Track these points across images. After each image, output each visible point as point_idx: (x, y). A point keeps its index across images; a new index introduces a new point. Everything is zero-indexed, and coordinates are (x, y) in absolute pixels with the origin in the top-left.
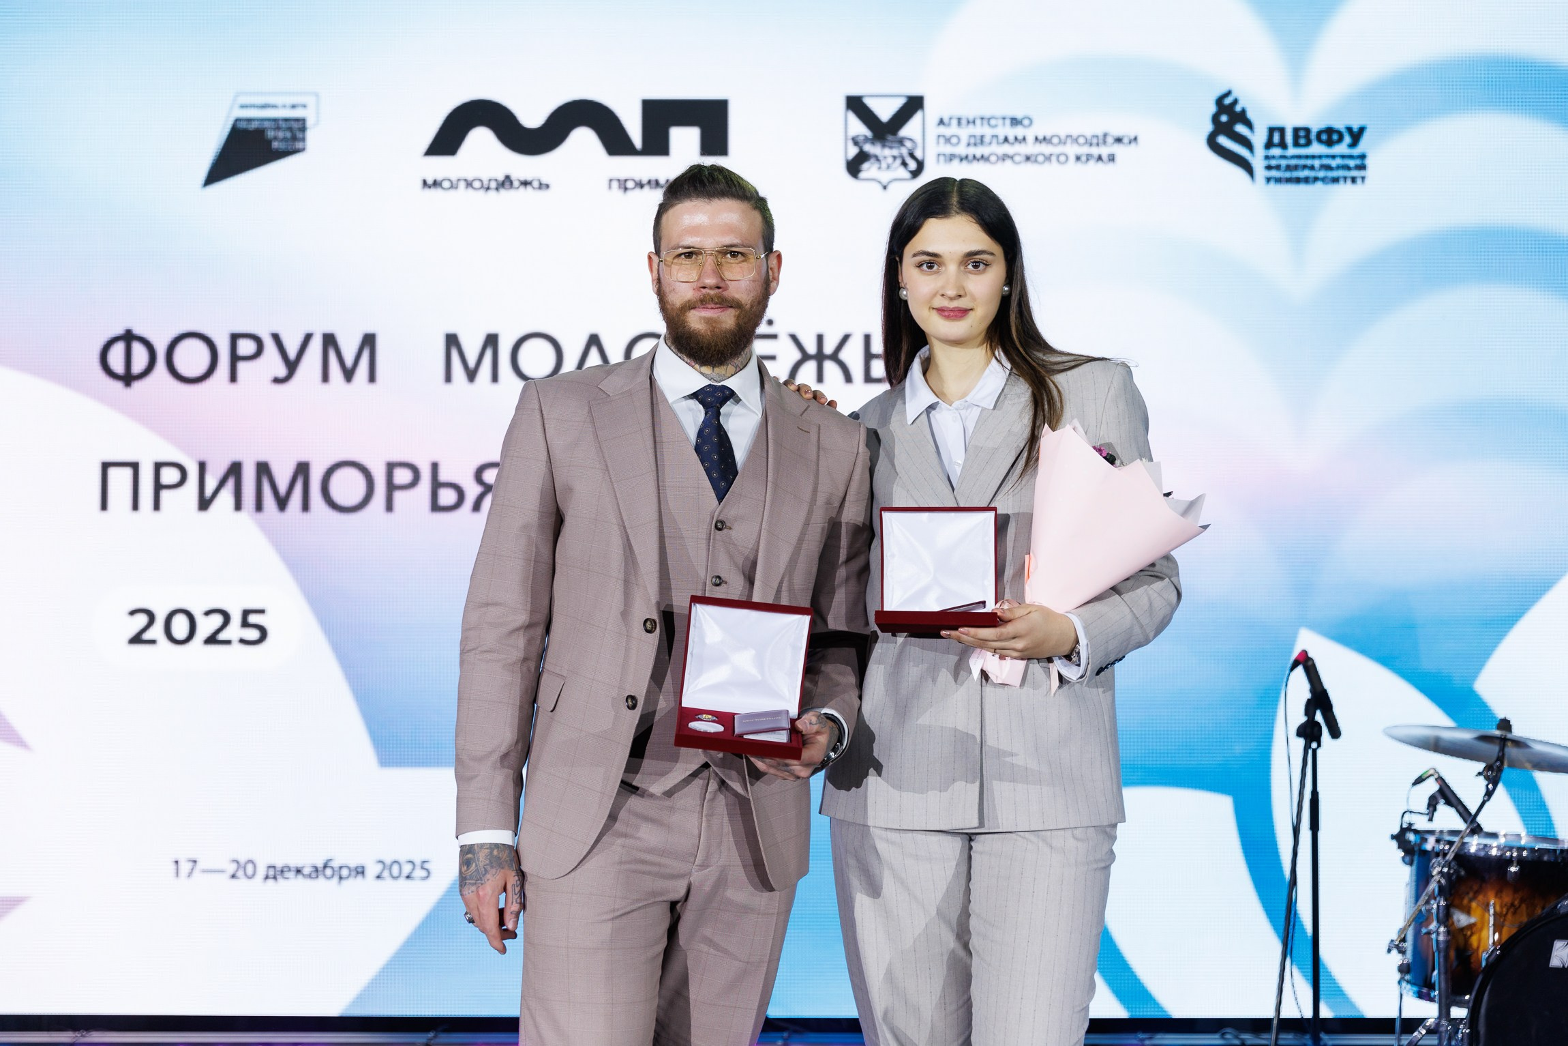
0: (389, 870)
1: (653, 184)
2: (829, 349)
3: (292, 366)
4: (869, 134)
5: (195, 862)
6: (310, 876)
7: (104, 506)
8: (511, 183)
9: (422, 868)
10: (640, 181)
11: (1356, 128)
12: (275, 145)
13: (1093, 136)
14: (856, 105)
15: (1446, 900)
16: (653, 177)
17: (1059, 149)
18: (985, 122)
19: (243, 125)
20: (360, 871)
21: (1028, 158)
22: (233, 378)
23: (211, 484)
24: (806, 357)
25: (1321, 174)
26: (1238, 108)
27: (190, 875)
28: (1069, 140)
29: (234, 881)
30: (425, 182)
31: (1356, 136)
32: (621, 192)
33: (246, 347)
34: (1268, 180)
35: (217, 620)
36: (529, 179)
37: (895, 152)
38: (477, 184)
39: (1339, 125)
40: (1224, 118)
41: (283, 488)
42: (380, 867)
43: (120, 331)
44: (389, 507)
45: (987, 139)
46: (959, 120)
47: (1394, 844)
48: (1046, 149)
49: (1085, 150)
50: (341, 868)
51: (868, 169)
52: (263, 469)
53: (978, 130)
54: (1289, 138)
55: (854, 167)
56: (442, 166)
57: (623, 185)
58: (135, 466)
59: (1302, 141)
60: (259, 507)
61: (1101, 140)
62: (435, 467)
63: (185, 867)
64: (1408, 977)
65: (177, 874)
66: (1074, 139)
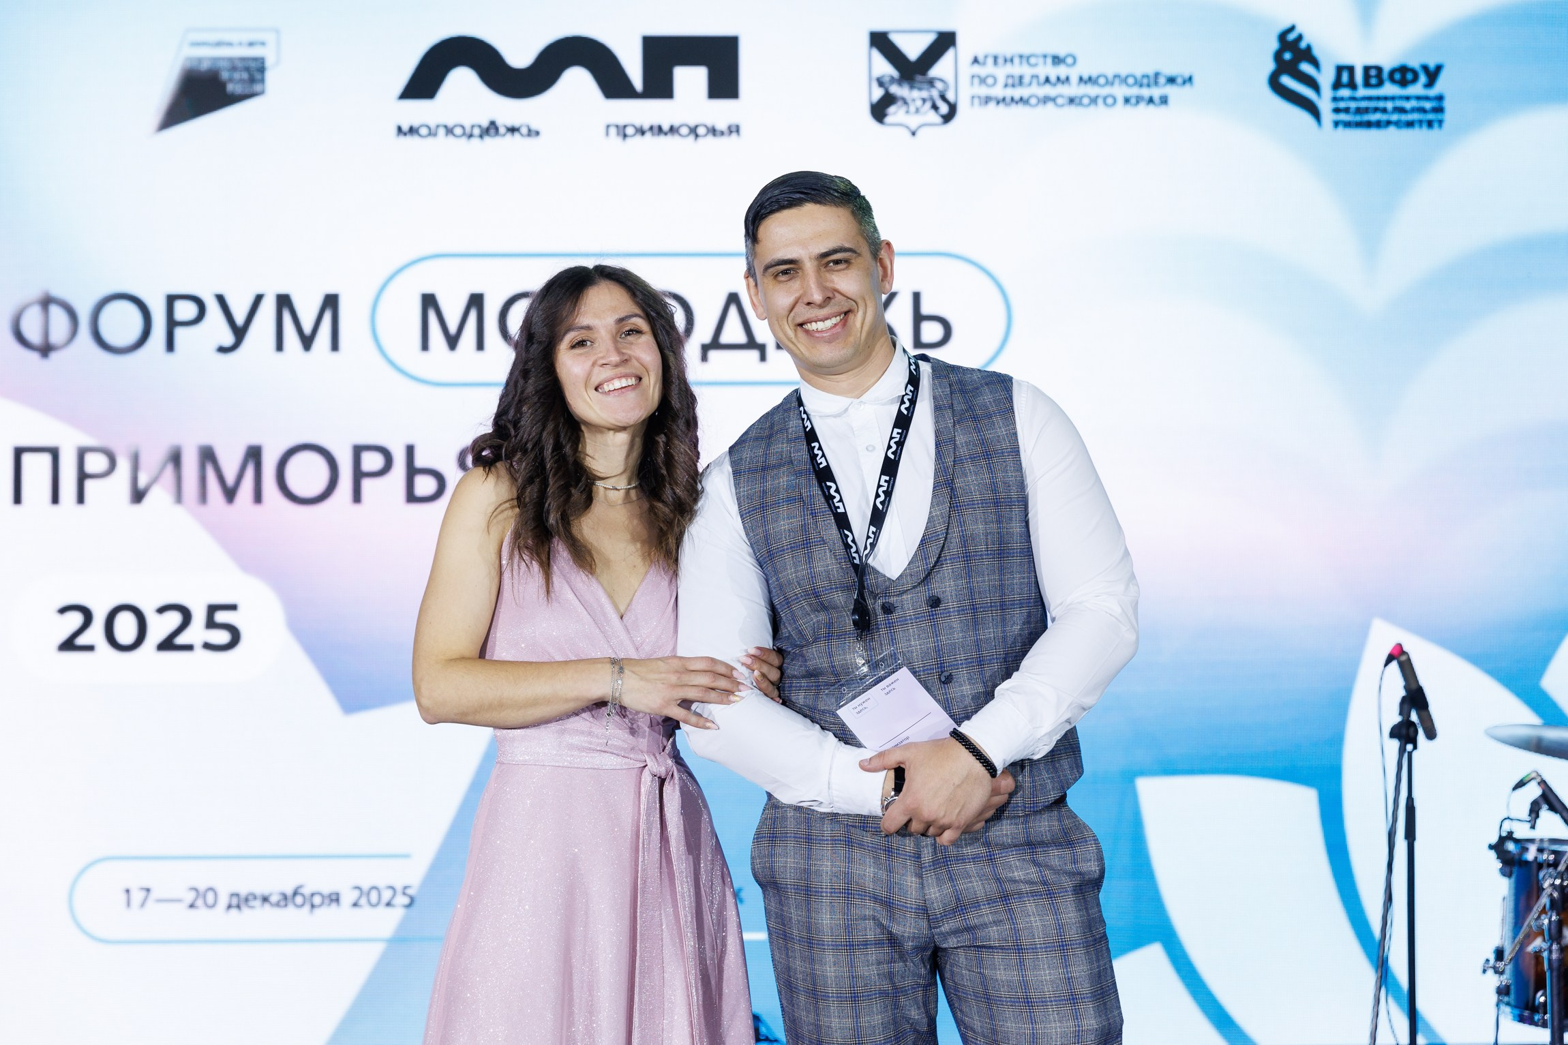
0: (366, 896)
1: (656, 130)
3: (239, 332)
4: (894, 73)
5: (148, 890)
6: (277, 905)
7: (17, 499)
8: (497, 129)
9: (404, 894)
10: (642, 127)
11: (1432, 66)
12: (231, 87)
13: (1143, 76)
14: (880, 41)
15: (1558, 914)
16: (656, 122)
17: (1106, 91)
18: (1024, 61)
20: (335, 899)
21: (1071, 100)
22: (170, 346)
23: (145, 474)
25: (1395, 117)
26: (1303, 45)
27: (143, 905)
28: (1117, 81)
29: (193, 911)
30: (400, 129)
31: (1433, 75)
32: (620, 139)
34: (1336, 124)
35: (174, 618)
36: (516, 124)
37: (925, 94)
38: (458, 131)
39: (1414, 63)
40: (1287, 56)
41: (230, 476)
42: (356, 893)
43: (36, 294)
44: (357, 497)
45: (1026, 80)
46: (996, 58)
47: (1493, 854)
48: (1092, 90)
49: (1134, 91)
50: (313, 895)
51: (895, 113)
52: (207, 455)
53: (1017, 69)
55: (879, 111)
56: (418, 111)
57: (622, 132)
58: (54, 452)
59: (1373, 81)
60: (203, 498)
61: (1152, 81)
62: (410, 451)
63: (137, 896)
64: (1506, 999)
65: (128, 904)
66: (1124, 81)
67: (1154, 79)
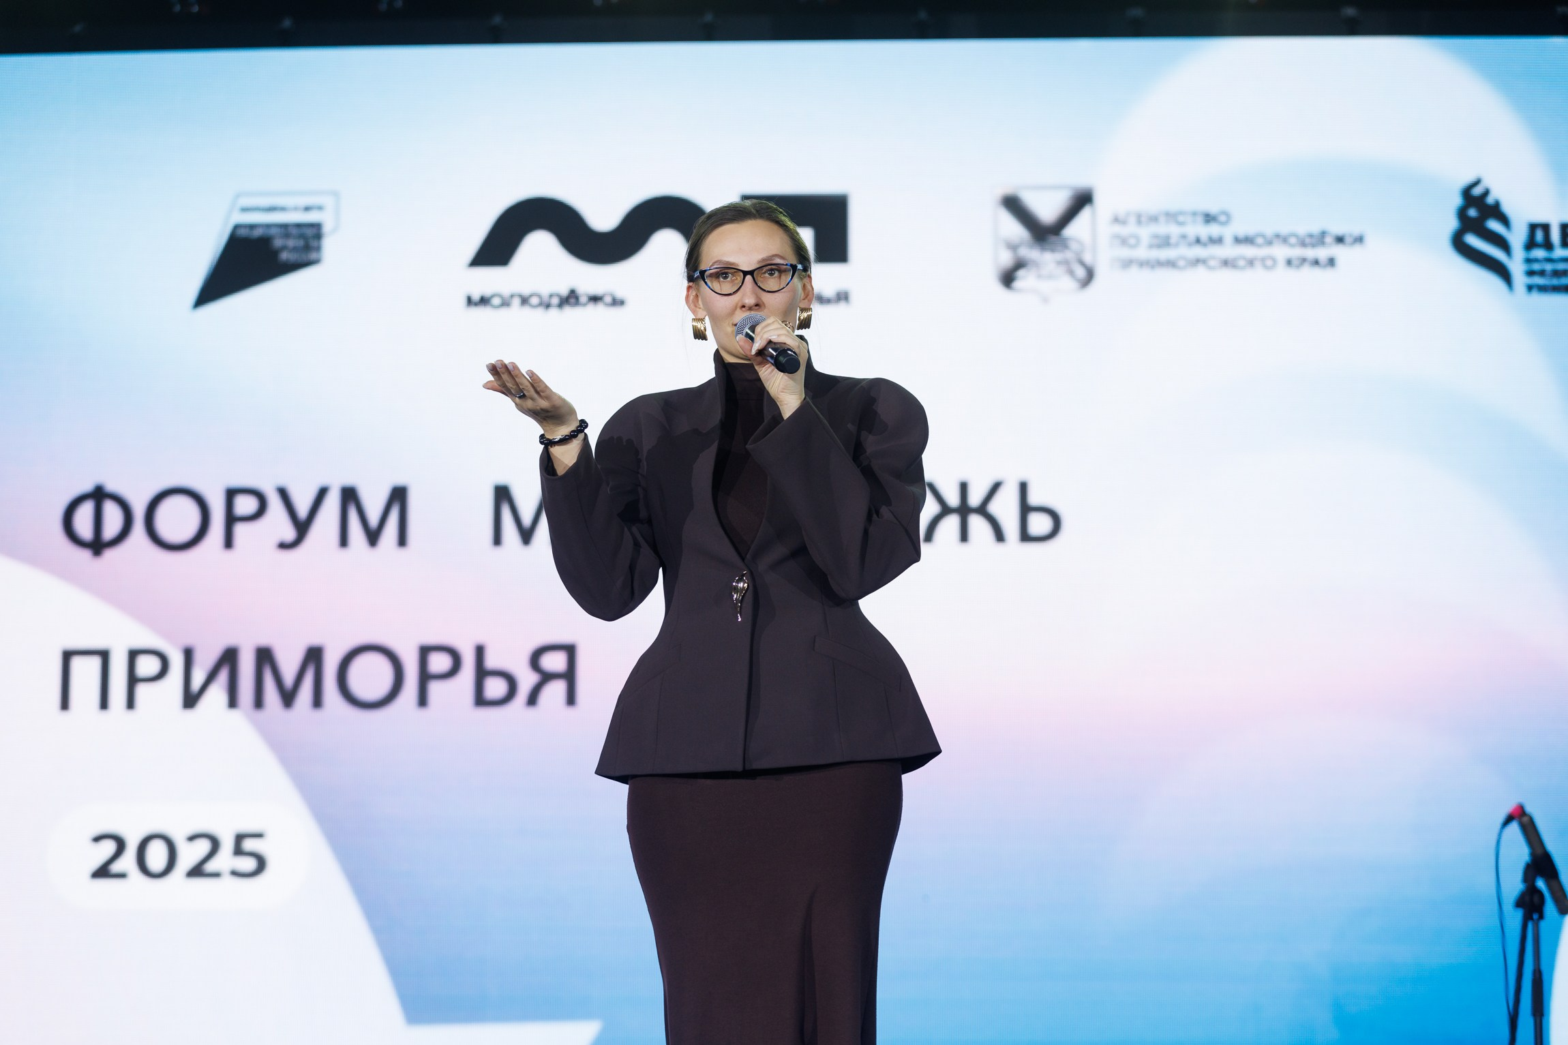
2: (975, 499)
3: (302, 527)
7: (65, 705)
8: (577, 298)
12: (284, 256)
13: (1307, 235)
14: (1012, 205)
17: (1264, 252)
18: (1171, 219)
19: (242, 232)
21: (1226, 263)
22: (229, 543)
23: (198, 678)
24: (946, 510)
26: (1490, 200)
28: (1277, 241)
30: (470, 301)
33: (245, 505)
34: (1530, 288)
35: (203, 847)
36: (599, 293)
37: (1058, 256)
38: (534, 301)
40: (1473, 213)
41: (289, 678)
43: (87, 487)
44: (423, 701)
45: (1173, 241)
46: (1138, 217)
48: (1248, 251)
49: (1298, 252)
52: (265, 657)
53: (1163, 228)
54: (1555, 236)
55: (1008, 277)
56: (491, 279)
58: (104, 655)
60: (259, 702)
61: (1318, 240)
62: (480, 651)
66: (1283, 239)
67: (1320, 239)
